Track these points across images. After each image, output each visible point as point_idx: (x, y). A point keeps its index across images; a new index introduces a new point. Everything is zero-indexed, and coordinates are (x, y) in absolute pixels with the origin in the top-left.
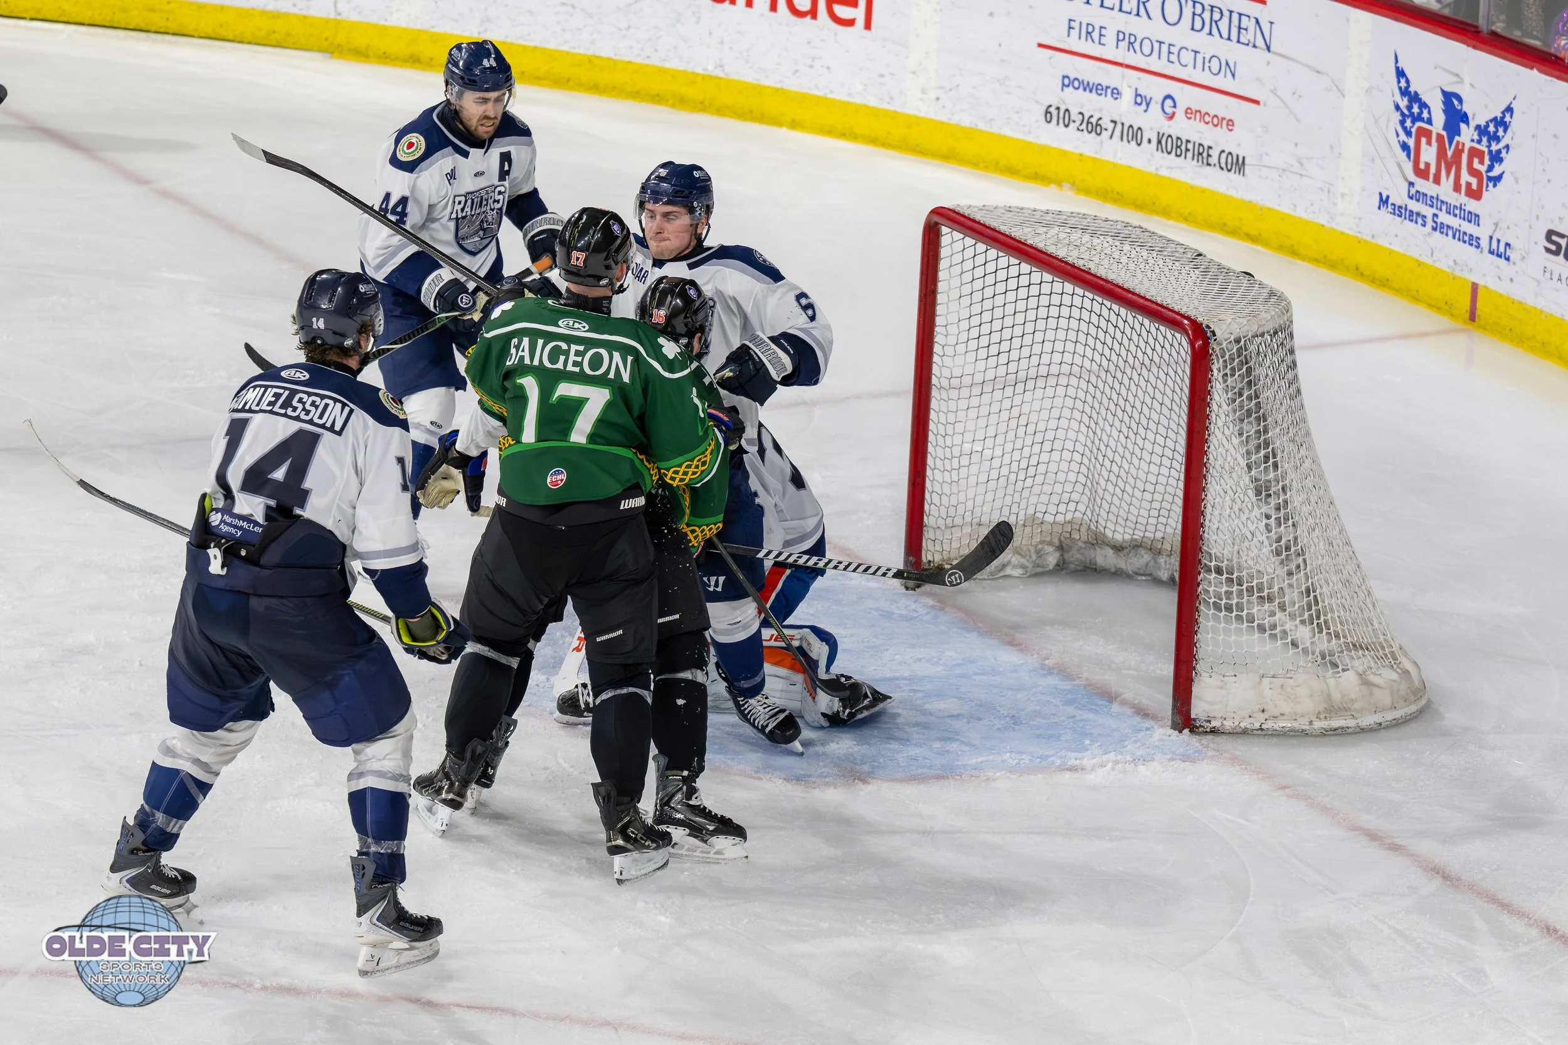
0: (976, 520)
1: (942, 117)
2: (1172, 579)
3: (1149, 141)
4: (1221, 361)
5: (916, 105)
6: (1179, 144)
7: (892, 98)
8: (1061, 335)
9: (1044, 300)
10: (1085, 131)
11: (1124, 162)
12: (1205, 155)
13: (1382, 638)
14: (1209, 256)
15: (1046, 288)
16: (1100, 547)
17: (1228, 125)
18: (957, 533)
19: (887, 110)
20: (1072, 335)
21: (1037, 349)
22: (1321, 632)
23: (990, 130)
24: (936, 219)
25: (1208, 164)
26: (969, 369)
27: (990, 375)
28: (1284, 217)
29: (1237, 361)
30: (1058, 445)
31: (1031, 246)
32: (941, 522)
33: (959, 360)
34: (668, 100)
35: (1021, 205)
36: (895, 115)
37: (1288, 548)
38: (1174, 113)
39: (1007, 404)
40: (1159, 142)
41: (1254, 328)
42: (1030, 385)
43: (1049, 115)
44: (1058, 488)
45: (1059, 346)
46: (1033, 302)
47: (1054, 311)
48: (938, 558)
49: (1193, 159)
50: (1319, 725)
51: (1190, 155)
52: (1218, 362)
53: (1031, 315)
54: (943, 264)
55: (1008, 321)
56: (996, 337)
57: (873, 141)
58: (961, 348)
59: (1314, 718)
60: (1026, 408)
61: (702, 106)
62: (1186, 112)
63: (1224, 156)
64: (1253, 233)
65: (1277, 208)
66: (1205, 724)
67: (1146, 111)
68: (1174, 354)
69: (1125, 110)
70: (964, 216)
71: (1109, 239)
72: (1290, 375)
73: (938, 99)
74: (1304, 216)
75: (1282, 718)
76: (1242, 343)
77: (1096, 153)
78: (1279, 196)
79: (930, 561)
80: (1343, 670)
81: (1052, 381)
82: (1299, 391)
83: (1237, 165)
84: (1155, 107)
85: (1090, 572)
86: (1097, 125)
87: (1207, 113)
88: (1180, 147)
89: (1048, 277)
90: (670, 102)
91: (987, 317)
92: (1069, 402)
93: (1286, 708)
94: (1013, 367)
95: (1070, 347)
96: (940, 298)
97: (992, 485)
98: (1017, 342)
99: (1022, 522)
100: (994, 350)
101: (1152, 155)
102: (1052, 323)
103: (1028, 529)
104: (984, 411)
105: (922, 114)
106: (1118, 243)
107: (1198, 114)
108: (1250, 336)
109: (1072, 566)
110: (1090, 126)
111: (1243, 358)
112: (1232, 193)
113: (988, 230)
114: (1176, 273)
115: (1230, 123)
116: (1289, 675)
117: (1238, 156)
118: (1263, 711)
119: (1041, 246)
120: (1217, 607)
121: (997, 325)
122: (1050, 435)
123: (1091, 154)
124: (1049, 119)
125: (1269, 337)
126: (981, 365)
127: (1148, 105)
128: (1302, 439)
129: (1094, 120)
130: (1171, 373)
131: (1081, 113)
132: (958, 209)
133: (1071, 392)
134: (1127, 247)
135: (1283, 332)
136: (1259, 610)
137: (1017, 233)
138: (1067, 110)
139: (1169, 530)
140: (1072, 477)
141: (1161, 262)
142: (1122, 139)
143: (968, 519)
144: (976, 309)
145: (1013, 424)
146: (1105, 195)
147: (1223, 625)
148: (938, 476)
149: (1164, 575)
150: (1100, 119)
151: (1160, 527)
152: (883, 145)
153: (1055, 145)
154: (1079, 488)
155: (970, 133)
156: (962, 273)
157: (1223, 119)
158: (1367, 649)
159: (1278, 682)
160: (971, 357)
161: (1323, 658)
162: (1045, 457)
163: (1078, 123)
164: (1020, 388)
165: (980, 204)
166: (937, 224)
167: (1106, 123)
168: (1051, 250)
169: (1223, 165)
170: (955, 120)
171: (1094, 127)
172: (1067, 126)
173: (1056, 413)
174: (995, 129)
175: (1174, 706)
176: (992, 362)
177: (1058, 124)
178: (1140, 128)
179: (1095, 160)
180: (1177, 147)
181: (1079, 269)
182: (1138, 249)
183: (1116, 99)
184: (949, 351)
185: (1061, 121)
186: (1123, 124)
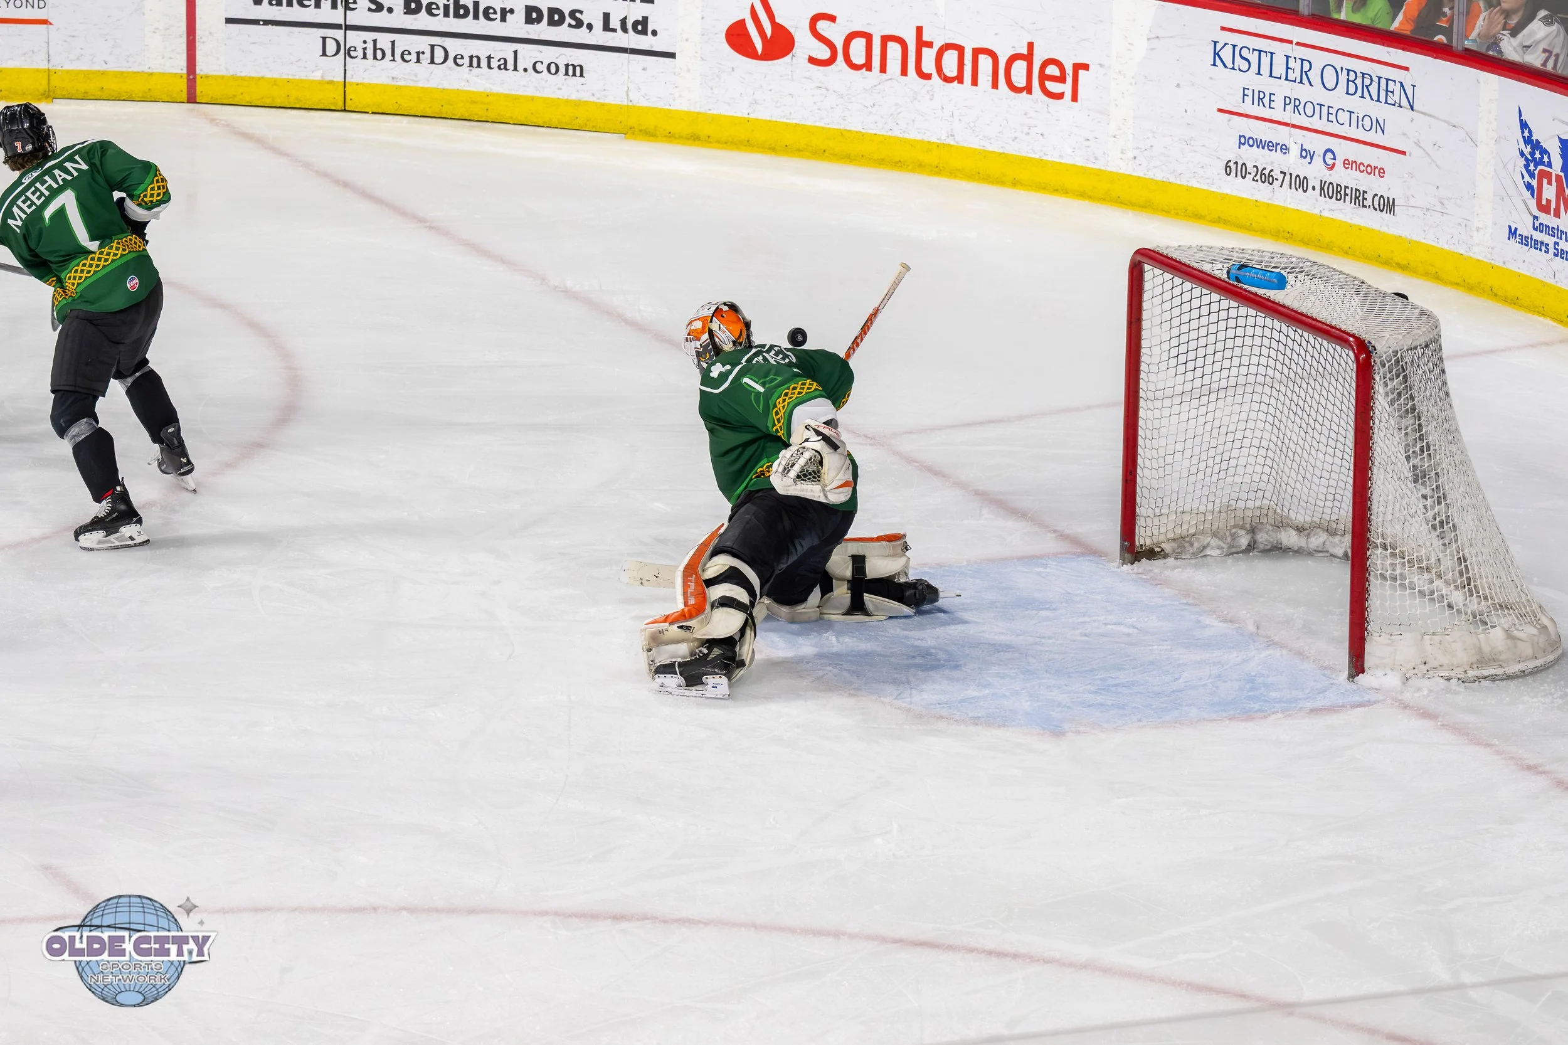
0: (1180, 510)
1: (1139, 173)
2: (1346, 554)
3: (1314, 188)
4: (1382, 370)
5: (1117, 162)
6: (1339, 190)
7: (1096, 159)
8: (1247, 351)
10: (1259, 181)
11: (1292, 206)
12: (1361, 198)
13: (1524, 598)
14: (1368, 283)
15: (1233, 313)
16: (1285, 530)
17: (1379, 172)
18: (1164, 519)
19: (1092, 168)
20: (1256, 351)
21: (1227, 363)
22: (1471, 595)
23: (1179, 183)
24: (1139, 258)
25: (1364, 206)
26: (1170, 383)
27: (1188, 387)
28: (1428, 249)
29: (1395, 370)
30: (1247, 442)
32: (1151, 513)
33: (1162, 375)
34: (908, 166)
35: (1209, 244)
36: (1099, 173)
37: (1442, 526)
38: (1334, 164)
39: (1203, 410)
40: (1322, 189)
41: (1408, 343)
42: (1222, 394)
43: (1228, 169)
44: (1247, 479)
45: (1245, 360)
46: (1222, 325)
47: (1240, 331)
48: (1148, 542)
49: (1351, 202)
50: (1472, 673)
51: (1348, 198)
52: (1380, 372)
53: (1221, 336)
54: (1147, 296)
55: (1202, 342)
56: (1192, 355)
57: (1082, 195)
58: (1163, 366)
59: (1468, 669)
60: (1219, 413)
61: (937, 170)
62: (1344, 163)
63: (1377, 199)
64: (1405, 262)
65: (1423, 241)
67: (1310, 163)
68: (1343, 364)
69: (1292, 163)
70: (1162, 255)
72: (1440, 381)
73: (1135, 158)
74: (1446, 247)
75: (1441, 668)
76: (1399, 355)
77: (1269, 199)
78: (1425, 231)
79: (1142, 545)
80: (1491, 627)
81: (1240, 390)
82: (1448, 394)
83: (1388, 206)
84: (1318, 160)
85: (1277, 550)
86: (1269, 176)
87: (1361, 163)
88: (1339, 192)
89: (1234, 304)
90: (910, 167)
91: (1184, 338)
92: (1255, 406)
93: (1444, 660)
94: (1207, 380)
95: (1254, 360)
96: (1145, 324)
97: (1192, 478)
98: (1209, 359)
99: (1218, 509)
100: (1190, 366)
101: (1317, 201)
102: (1239, 341)
103: (1223, 515)
104: (1184, 417)
105: (1121, 171)
107: (1354, 165)
108: (1405, 349)
109: (1262, 546)
110: (1263, 176)
111: (1399, 368)
112: (1384, 229)
113: (1183, 266)
114: (1342, 297)
115: (1382, 171)
116: (1446, 633)
117: (1388, 198)
118: (1425, 663)
120: (1384, 577)
121: (1193, 345)
122: (1239, 435)
123: (1265, 201)
124: (1228, 173)
125: (1422, 349)
126: (1180, 379)
127: (1312, 158)
128: (1452, 433)
129: (1266, 172)
130: (1341, 380)
131: (1255, 166)
132: (1158, 250)
133: (1257, 397)
135: (1433, 345)
136: (1419, 579)
138: (1244, 164)
139: (1343, 513)
140: (1259, 469)
142: (1291, 188)
143: (1173, 507)
144: (1175, 332)
145: (1208, 427)
146: (1278, 234)
147: (1389, 592)
148: (1147, 472)
149: (1340, 552)
150: (1272, 170)
151: (1336, 510)
152: (1090, 198)
153: (1234, 193)
154: (1265, 478)
155: (1164, 186)
157: (1375, 168)
158: (1512, 609)
159: (1437, 638)
160: (1172, 372)
161: (1475, 617)
162: (1235, 453)
163: (1253, 175)
164: (1213, 397)
165: (1176, 245)
166: (1140, 262)
167: (1276, 174)
169: (1377, 207)
170: (1150, 175)
171: (1267, 178)
172: (1244, 178)
173: (1244, 416)
174: (1184, 183)
175: (1350, 661)
176: (1190, 376)
177: (1236, 176)
178: (1305, 178)
179: (1268, 205)
180: (1338, 192)
181: (1260, 296)
183: (1285, 153)
184: (1154, 368)
185: (1239, 173)
186: (1291, 174)
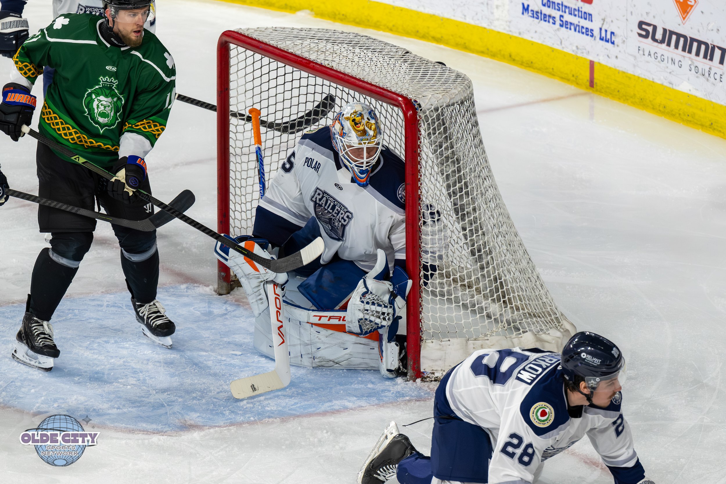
4: (426, 124)
9: (303, 90)
13: (549, 308)
14: (414, 53)
15: (304, 82)
22: (506, 306)
24: (225, 39)
27: (269, 144)
28: (458, 24)
29: (436, 123)
31: (291, 54)
33: (247, 134)
35: (283, 26)
37: (479, 251)
41: (447, 100)
46: (295, 92)
52: (424, 125)
53: (295, 101)
54: (232, 70)
55: (280, 106)
64: (438, 36)
65: (453, 18)
66: (430, 375)
68: (394, 122)
70: (245, 36)
71: (345, 46)
72: (474, 131)
74: (472, 22)
76: (440, 111)
78: (454, 10)
80: (524, 332)
82: (481, 141)
89: (305, 74)
91: (265, 104)
94: (284, 138)
96: (232, 93)
106: (351, 48)
108: (444, 106)
111: (441, 121)
112: (421, 9)
113: (261, 44)
114: (392, 67)
116: (486, 338)
119: (298, 53)
120: (434, 293)
125: (458, 106)
128: (485, 174)
130: (393, 135)
132: (241, 31)
134: (357, 50)
135: (467, 102)
136: (462, 294)
137: (282, 45)
141: (381, 59)
146: (334, 16)
147: (438, 306)
156: (246, 75)
158: (539, 317)
159: (479, 343)
161: (509, 324)
166: (226, 42)
168: (306, 55)
176: (270, 135)
181: (326, 67)
182: (365, 51)
184: (240, 129)
